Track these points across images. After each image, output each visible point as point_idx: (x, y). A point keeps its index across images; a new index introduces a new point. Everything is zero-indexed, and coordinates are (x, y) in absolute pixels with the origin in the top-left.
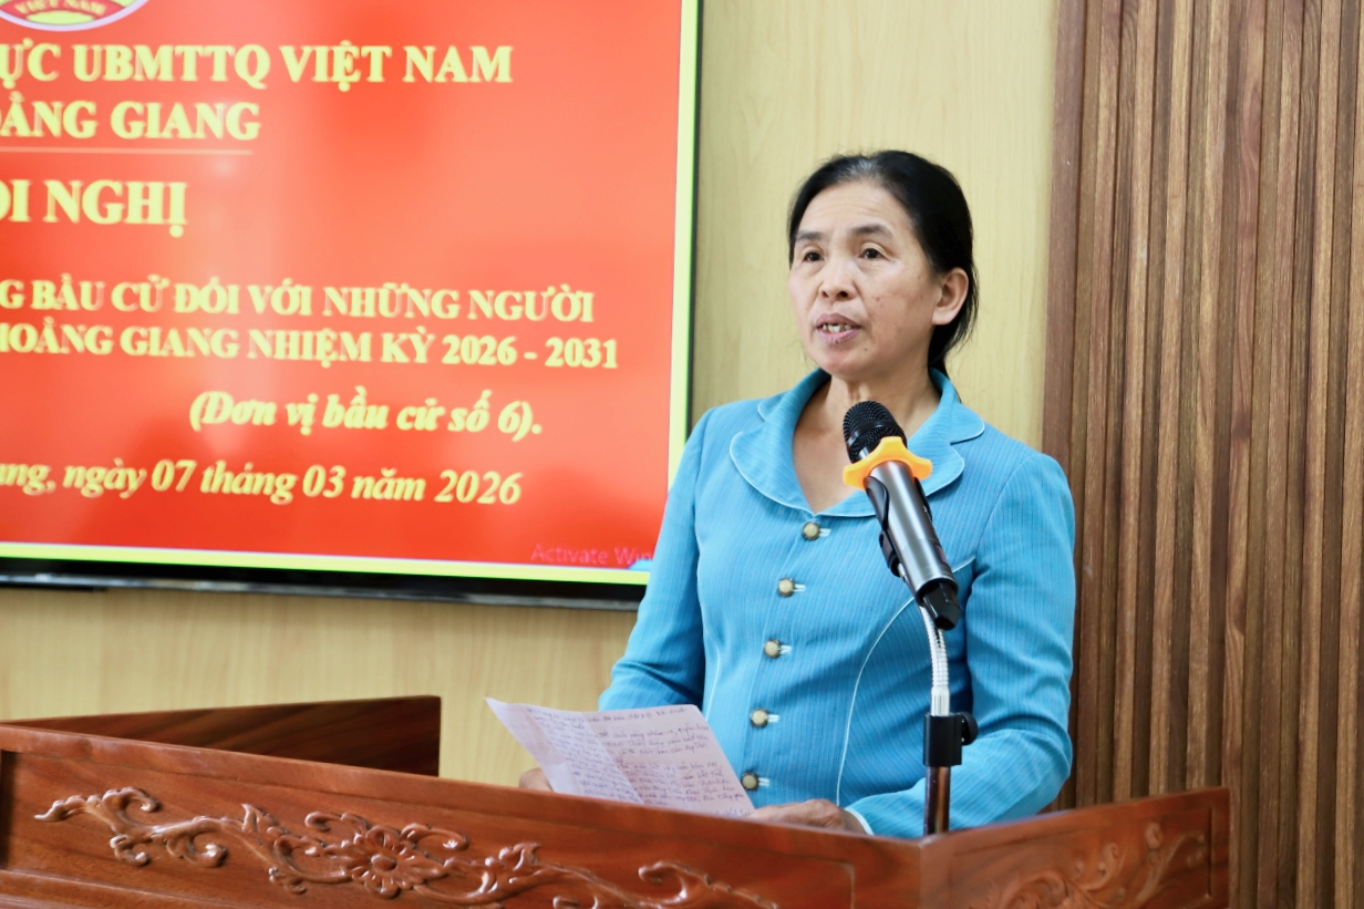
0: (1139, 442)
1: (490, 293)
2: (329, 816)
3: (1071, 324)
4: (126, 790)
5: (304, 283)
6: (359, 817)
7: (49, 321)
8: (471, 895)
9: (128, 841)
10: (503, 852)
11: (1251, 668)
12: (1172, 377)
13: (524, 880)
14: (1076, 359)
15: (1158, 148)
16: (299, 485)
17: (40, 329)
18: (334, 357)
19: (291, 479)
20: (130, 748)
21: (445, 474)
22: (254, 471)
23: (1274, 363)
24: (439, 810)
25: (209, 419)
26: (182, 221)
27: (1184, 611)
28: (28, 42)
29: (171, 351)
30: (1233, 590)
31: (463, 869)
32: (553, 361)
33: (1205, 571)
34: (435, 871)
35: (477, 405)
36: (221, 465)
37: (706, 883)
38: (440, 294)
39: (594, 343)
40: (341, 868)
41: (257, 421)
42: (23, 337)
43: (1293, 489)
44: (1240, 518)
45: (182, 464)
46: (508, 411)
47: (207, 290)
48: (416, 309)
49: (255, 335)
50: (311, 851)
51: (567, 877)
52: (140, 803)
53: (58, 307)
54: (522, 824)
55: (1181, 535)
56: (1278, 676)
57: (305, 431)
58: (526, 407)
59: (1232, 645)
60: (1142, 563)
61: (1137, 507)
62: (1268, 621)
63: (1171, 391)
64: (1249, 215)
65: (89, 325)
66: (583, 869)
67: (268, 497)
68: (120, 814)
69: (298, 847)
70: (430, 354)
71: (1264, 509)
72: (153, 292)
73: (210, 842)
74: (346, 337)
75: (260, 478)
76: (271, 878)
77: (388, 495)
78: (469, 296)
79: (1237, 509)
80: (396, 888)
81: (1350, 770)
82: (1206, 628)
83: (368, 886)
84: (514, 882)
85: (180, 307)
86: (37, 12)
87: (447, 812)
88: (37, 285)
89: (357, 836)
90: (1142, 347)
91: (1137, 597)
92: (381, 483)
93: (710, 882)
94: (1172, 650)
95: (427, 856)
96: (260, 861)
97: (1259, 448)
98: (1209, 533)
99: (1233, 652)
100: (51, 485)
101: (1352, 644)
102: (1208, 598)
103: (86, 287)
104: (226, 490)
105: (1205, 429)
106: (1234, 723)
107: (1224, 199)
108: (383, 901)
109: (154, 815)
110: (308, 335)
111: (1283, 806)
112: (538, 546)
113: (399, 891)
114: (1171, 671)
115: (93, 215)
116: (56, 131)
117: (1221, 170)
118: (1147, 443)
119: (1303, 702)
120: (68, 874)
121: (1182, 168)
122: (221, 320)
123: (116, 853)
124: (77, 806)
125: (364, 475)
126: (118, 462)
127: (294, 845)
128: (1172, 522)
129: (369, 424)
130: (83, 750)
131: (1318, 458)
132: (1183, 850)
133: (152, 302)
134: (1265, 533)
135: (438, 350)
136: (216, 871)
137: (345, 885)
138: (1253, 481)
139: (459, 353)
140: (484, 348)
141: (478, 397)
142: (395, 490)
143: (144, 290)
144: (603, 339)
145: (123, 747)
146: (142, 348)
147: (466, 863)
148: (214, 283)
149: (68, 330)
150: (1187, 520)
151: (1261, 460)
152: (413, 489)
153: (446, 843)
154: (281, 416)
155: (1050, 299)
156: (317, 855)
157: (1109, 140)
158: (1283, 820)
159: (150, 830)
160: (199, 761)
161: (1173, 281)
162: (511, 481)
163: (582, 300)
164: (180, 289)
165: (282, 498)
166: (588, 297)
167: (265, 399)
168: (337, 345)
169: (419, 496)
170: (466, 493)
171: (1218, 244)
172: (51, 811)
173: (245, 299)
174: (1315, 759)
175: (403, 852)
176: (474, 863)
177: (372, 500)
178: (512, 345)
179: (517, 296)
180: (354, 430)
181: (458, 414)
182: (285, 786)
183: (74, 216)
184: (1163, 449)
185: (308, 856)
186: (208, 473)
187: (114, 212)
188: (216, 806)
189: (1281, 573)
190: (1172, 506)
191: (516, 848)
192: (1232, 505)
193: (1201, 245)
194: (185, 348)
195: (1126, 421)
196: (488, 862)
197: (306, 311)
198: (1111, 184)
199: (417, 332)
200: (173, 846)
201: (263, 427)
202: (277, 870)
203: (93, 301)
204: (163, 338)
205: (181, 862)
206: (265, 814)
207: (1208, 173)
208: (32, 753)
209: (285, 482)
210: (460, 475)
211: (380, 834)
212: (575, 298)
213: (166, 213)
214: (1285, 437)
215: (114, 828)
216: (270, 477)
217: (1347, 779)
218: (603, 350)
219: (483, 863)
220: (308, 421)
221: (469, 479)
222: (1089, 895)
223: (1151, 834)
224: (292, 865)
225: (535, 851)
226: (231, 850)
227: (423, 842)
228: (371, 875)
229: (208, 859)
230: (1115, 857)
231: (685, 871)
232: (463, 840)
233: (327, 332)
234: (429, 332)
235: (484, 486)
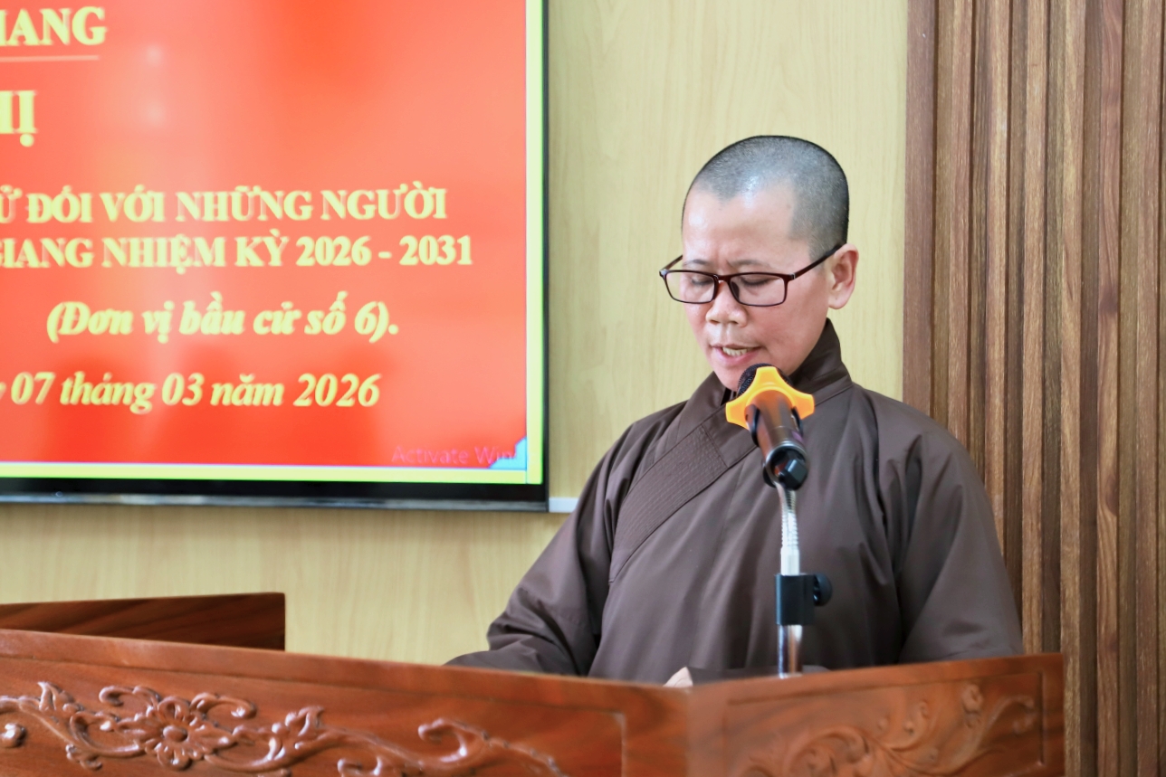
0: (1003, 321)
1: (342, 193)
2: (122, 690)
3: (930, 203)
5: (156, 189)
6: (151, 691)
10: (289, 718)
11: (1124, 549)
12: (1036, 253)
13: (309, 745)
14: (937, 238)
15: (1018, 16)
16: (158, 393)
18: (188, 263)
21: (303, 378)
22: (113, 381)
23: (1142, 234)
24: (227, 678)
25: (66, 330)
26: (32, 130)
27: (1055, 493)
29: (26, 262)
30: (1104, 470)
31: (251, 736)
32: (407, 260)
33: (1074, 452)
34: (224, 740)
35: (333, 307)
36: (80, 376)
37: (482, 739)
38: (292, 196)
39: (449, 239)
40: (135, 741)
41: (113, 331)
44: (1110, 395)
45: (40, 376)
46: (364, 312)
47: (59, 199)
48: (269, 212)
49: (109, 243)
50: (105, 726)
51: (349, 740)
54: (305, 688)
55: (1049, 415)
56: (1153, 557)
57: (163, 339)
58: (382, 307)
59: (1104, 527)
60: (1010, 446)
61: (1003, 387)
62: (1141, 500)
63: (1035, 267)
64: (1112, 80)
66: (366, 732)
67: (128, 407)
69: (93, 723)
70: (284, 256)
71: (1134, 385)
72: (6, 202)
73: (8, 722)
74: (200, 243)
75: (118, 387)
76: (69, 755)
77: (247, 401)
78: (322, 196)
79: (1107, 386)
80: (186, 760)
82: (1076, 510)
83: (161, 759)
84: (300, 748)
85: (33, 218)
87: (235, 680)
89: (150, 709)
90: (1004, 222)
91: (1005, 480)
92: (239, 389)
93: (487, 738)
94: (1043, 533)
95: (217, 726)
96: (57, 738)
97: (1127, 323)
98: (1078, 412)
99: (1105, 534)
102: (1078, 479)
104: (85, 401)
105: (1070, 305)
106: (1108, 607)
107: (1086, 66)
108: (177, 774)
110: (162, 242)
112: (398, 448)
113: (190, 763)
114: (1043, 555)
117: (1083, 36)
118: (1012, 322)
121: (1042, 36)
122: (74, 230)
125: (223, 382)
127: (89, 720)
128: (1039, 402)
129: (226, 331)
132: (1009, 715)
133: (5, 214)
134: (1135, 410)
135: (292, 253)
136: (15, 751)
137: (140, 759)
138: (1123, 358)
139: (313, 255)
140: (338, 249)
141: (334, 299)
142: (254, 395)
144: (457, 236)
147: (254, 731)
148: (67, 191)
150: (1054, 398)
151: (1130, 335)
152: (272, 394)
153: (235, 711)
154: (138, 324)
155: (908, 177)
156: (112, 730)
157: (965, 9)
161: (1035, 153)
162: (369, 383)
163: (434, 196)
164: (33, 198)
165: (141, 408)
166: (441, 193)
167: (121, 308)
168: (192, 251)
169: (278, 401)
170: (325, 397)
171: (1080, 112)
173: (97, 207)
175: (192, 723)
176: (262, 730)
177: (232, 406)
178: (366, 244)
179: (370, 195)
180: (211, 337)
181: (314, 316)
182: (79, 662)
184: (1028, 327)
185: (103, 731)
186: (67, 385)
188: (16, 686)
189: (1153, 451)
190: (1039, 386)
191: (301, 713)
192: (1100, 383)
193: (1063, 115)
194: (40, 259)
195: (989, 300)
196: (275, 728)
197: (159, 217)
198: (968, 55)
199: (270, 235)
201: (120, 335)
202: (74, 747)
204: (18, 249)
206: (61, 693)
207: (1069, 39)
209: (144, 391)
210: (318, 378)
211: (171, 706)
212: (427, 195)
213: (16, 123)
214: (1154, 311)
216: (129, 387)
218: (458, 247)
219: (270, 729)
220: (165, 329)
221: (328, 382)
222: (895, 754)
223: (969, 696)
224: (88, 741)
225: (319, 715)
226: (29, 729)
227: (213, 711)
228: (163, 747)
229: (7, 741)
230: (925, 717)
231: (463, 728)
232: (251, 708)
233: (180, 237)
234: (283, 234)
235: (343, 388)
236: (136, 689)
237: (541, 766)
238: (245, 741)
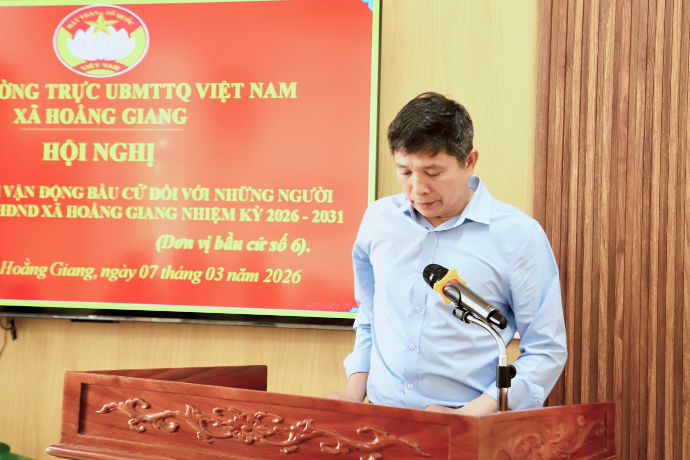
0: (575, 255)
1: (287, 191)
2: (223, 409)
3: (544, 203)
4: (135, 399)
5: (206, 187)
6: (236, 410)
7: (95, 204)
8: (285, 442)
9: (136, 421)
10: (298, 424)
11: (626, 355)
12: (589, 226)
13: (307, 435)
14: (546, 218)
15: (582, 125)
16: (203, 275)
17: (91, 208)
18: (219, 219)
19: (200, 273)
20: (137, 381)
21: (268, 270)
22: (184, 269)
23: (635, 219)
24: (271, 405)
25: (164, 247)
26: (153, 160)
27: (596, 329)
28: (86, 83)
29: (148, 217)
30: (617, 320)
31: (281, 431)
32: (315, 220)
33: (605, 312)
34: (269, 432)
35: (282, 240)
36: (169, 267)
37: (386, 435)
38: (265, 191)
39: (333, 212)
40: (228, 431)
41: (185, 248)
42: (83, 212)
43: (644, 275)
44: (620, 288)
45: (152, 266)
46: (295, 242)
47: (163, 190)
48: (255, 198)
49: (185, 210)
50: (215, 424)
51: (326, 434)
52: (141, 405)
53: (99, 198)
54: (306, 411)
55: (594, 296)
56: (638, 359)
57: (206, 252)
58: (303, 240)
59: (617, 345)
60: (577, 309)
61: (574, 283)
62: (633, 334)
64: (623, 154)
65: (112, 206)
66: (333, 430)
67: (190, 281)
68: (132, 410)
69: (210, 423)
70: (261, 217)
71: (631, 284)
72: (140, 191)
73: (171, 421)
74: (224, 210)
75: (186, 272)
76: (198, 436)
77: (243, 280)
78: (278, 192)
79: (619, 284)
80: (251, 440)
81: (671, 400)
82: (605, 337)
83: (240, 439)
84: (304, 436)
85: (152, 198)
86: (90, 69)
87: (274, 407)
88: (90, 188)
89: (235, 418)
90: (576, 213)
91: (575, 324)
92: (239, 274)
93: (388, 435)
94: (591, 347)
95: (265, 426)
96: (193, 429)
97: (628, 257)
98: (607, 295)
99: (618, 348)
100: (95, 276)
101: (671, 344)
102: (606, 323)
103: (111, 189)
104: (172, 278)
105: (604, 249)
106: (618, 379)
107: (612, 147)
108: (247, 446)
109: (147, 410)
110: (208, 210)
111: (641, 417)
112: (309, 302)
113: (253, 441)
114: (590, 356)
115: (114, 158)
116: (98, 121)
117: (611, 134)
118: (578, 255)
119: (649, 370)
120: (110, 436)
121: (593, 133)
122: (170, 203)
123: (131, 427)
124: (114, 407)
125: (232, 271)
126: (125, 266)
127: (208, 422)
128: (590, 290)
129: (234, 249)
130: (117, 383)
131: (655, 261)
132: (595, 428)
133: (140, 196)
134: (631, 295)
135: (264, 216)
136: (174, 434)
137: (230, 439)
138: (626, 272)
139: (274, 217)
140: (285, 215)
141: (282, 236)
142: (246, 277)
143: (136, 190)
144: (337, 210)
145: (134, 381)
146: (135, 216)
147: (282, 428)
148: (167, 187)
149: (103, 208)
150: (597, 289)
151: (629, 262)
152: (254, 277)
153: (274, 420)
154: (196, 245)
155: (535, 191)
156: (218, 426)
157: (560, 121)
158: (641, 424)
159: (146, 417)
160: (167, 386)
161: (589, 183)
162: (296, 273)
163: (328, 193)
164: (152, 189)
165: (196, 281)
166: (331, 192)
167: (189, 237)
168: (220, 214)
169: (256, 280)
170: (277, 279)
171: (609, 166)
172: (103, 409)
173: (180, 194)
174: (655, 396)
175: (255, 424)
176: (286, 428)
177: (236, 282)
178: (297, 213)
179: (299, 192)
180: (228, 251)
182: (204, 396)
183: (106, 158)
184: (586, 258)
185: (214, 426)
186: (164, 270)
187: (123, 156)
188: (174, 406)
189: (639, 313)
190: (590, 283)
192: (616, 282)
193: (602, 167)
194: (154, 216)
195: (569, 245)
196: (292, 428)
197: (207, 199)
198: (561, 140)
199: (255, 208)
200: (156, 423)
201: (188, 250)
202: (201, 433)
203: (114, 195)
204: (144, 211)
205: (159, 430)
206: (195, 409)
207: (605, 135)
208: (95, 384)
209: (197, 274)
210: (274, 271)
211: (245, 417)
212: (324, 193)
213: (146, 156)
214: (640, 252)
215: (130, 416)
216: (191, 272)
217: (669, 404)
218: (337, 215)
219: (290, 428)
220: (207, 247)
221: (279, 272)
222: (553, 445)
223: (580, 420)
224: (207, 430)
225: (312, 423)
226: (181, 425)
227: (264, 420)
228: (241, 434)
229: (170, 429)
230: (564, 429)
231: (377, 430)
232: (281, 419)
233: (216, 208)
234: (261, 208)
235: (285, 275)
236: (229, 409)
237: (411, 447)
238: (278, 433)
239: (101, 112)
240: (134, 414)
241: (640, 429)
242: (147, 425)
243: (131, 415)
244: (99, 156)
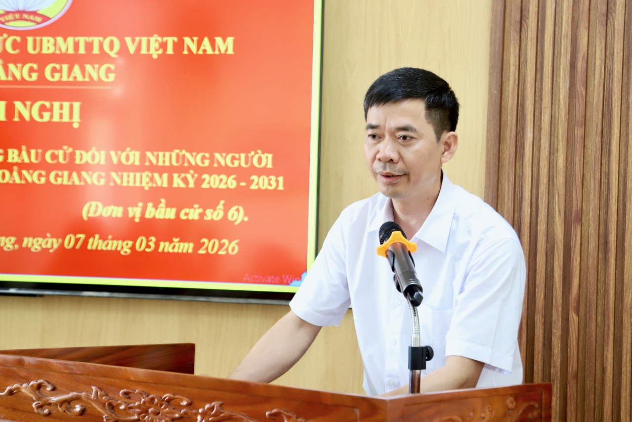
0: (529, 225)
1: (224, 154)
2: (130, 391)
3: (497, 169)
4: (40, 381)
5: (136, 150)
6: (144, 392)
7: (15, 168)
9: (41, 405)
10: (207, 406)
11: (581, 332)
12: (544, 194)
13: (216, 418)
14: (499, 185)
15: (538, 85)
16: (134, 246)
17: (11, 172)
18: (150, 185)
19: (130, 243)
20: (43, 362)
21: (203, 241)
22: (113, 239)
23: (592, 187)
24: (179, 387)
25: (91, 215)
26: (78, 120)
27: (550, 305)
28: (5, 35)
29: (74, 182)
30: (573, 294)
31: (189, 414)
32: (253, 187)
33: (560, 286)
34: (177, 415)
35: (218, 208)
36: (97, 236)
37: (295, 419)
38: (200, 155)
39: (273, 178)
40: (135, 414)
41: (114, 215)
42: (3, 176)
43: (602, 247)
44: (576, 260)
45: (78, 236)
46: (232, 210)
47: (90, 153)
48: (189, 162)
49: (113, 174)
50: (122, 407)
51: (234, 417)
52: (46, 387)
53: (20, 161)
54: (215, 393)
55: (549, 269)
56: (594, 336)
57: (137, 220)
58: (241, 208)
59: (572, 321)
60: (530, 282)
62: (589, 310)
63: (544, 200)
64: (580, 116)
65: (35, 170)
66: (242, 413)
67: (119, 252)
68: (37, 392)
69: (116, 406)
70: (195, 183)
71: (588, 256)
72: (65, 154)
73: (77, 404)
74: (156, 175)
75: (115, 242)
76: (105, 420)
77: (176, 250)
78: (214, 156)
79: (575, 256)
81: (628, 381)
82: (560, 313)
84: (212, 420)
85: (77, 161)
86: (10, 21)
87: (182, 388)
88: (10, 151)
89: (143, 400)
90: (530, 179)
91: (528, 299)
92: (172, 245)
93: (297, 418)
94: (544, 323)
95: (173, 409)
96: (100, 412)
97: (585, 228)
98: (562, 268)
99: (573, 325)
100: (17, 246)
101: (629, 321)
102: (561, 299)
103: (33, 152)
104: (99, 248)
105: (560, 219)
106: (573, 358)
107: (569, 109)
109: (52, 392)
110: (138, 175)
111: (597, 398)
112: (247, 275)
114: (544, 334)
115: (36, 118)
116: (19, 78)
117: (568, 96)
118: (533, 225)
119: (607, 349)
120: (13, 419)
121: (549, 94)
122: (97, 168)
123: (35, 410)
124: (18, 389)
125: (165, 241)
126: (48, 235)
127: (114, 404)
128: (544, 263)
129: (167, 217)
130: (20, 364)
131: (613, 232)
132: (527, 411)
133: (65, 159)
134: (588, 268)
135: (199, 182)
136: (80, 417)
138: (583, 243)
139: (209, 183)
140: (221, 180)
141: (218, 204)
143: (60, 153)
144: (277, 176)
145: (39, 362)
146: (60, 180)
147: (190, 411)
148: (94, 150)
149: (24, 172)
150: (551, 261)
151: (586, 233)
152: (188, 248)
153: (182, 402)
154: (126, 212)
155: (487, 156)
156: (125, 409)
157: (515, 81)
158: (597, 405)
159: (50, 400)
160: (72, 367)
161: (545, 148)
162: (233, 244)
163: (267, 157)
165: (126, 252)
166: (270, 156)
167: (118, 205)
168: (152, 179)
169: (190, 251)
170: (213, 249)
171: (566, 130)
172: (6, 391)
173: (108, 158)
174: (611, 375)
175: (163, 407)
176: (194, 411)
177: (168, 253)
178: (234, 179)
179: (237, 156)
180: (160, 220)
182: (111, 378)
183: (27, 118)
184: (540, 228)
185: (120, 409)
186: (91, 240)
187: (46, 116)
188: (80, 388)
189: (595, 287)
190: (544, 255)
191: (213, 404)
192: (572, 255)
193: (558, 131)
194: (80, 181)
195: (523, 214)
196: (200, 411)
197: (137, 163)
198: (516, 102)
200: (61, 406)
201: (117, 218)
202: (107, 416)
203: (37, 158)
204: (70, 176)
205: (64, 413)
206: (102, 391)
207: (562, 96)
209: (127, 244)
210: (210, 241)
211: (153, 399)
212: (264, 157)
213: (71, 116)
214: (597, 222)
215: (34, 399)
216: (120, 242)
217: (626, 385)
218: (277, 181)
219: (198, 411)
220: (138, 215)
221: (214, 242)
223: (510, 402)
224: (114, 414)
225: (221, 405)
226: (87, 408)
227: (172, 402)
228: (149, 418)
229: (76, 412)
230: (490, 411)
231: (285, 413)
232: (189, 401)
233: (147, 173)
234: (195, 173)
235: (221, 246)
236: (137, 391)
238: (186, 416)
239: (22, 67)
240: (39, 396)
241: (596, 411)
242: (52, 408)
243: (35, 397)
244: (21, 116)
